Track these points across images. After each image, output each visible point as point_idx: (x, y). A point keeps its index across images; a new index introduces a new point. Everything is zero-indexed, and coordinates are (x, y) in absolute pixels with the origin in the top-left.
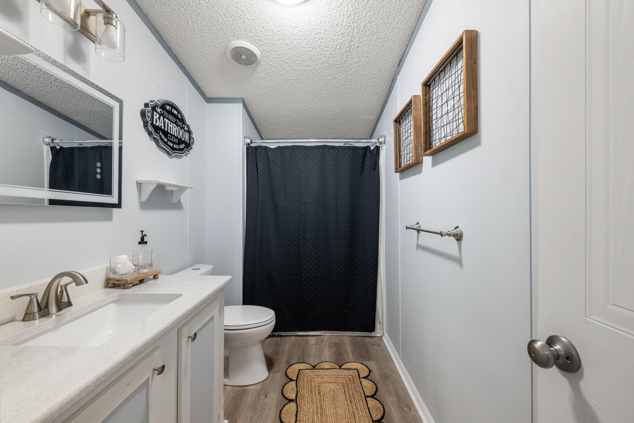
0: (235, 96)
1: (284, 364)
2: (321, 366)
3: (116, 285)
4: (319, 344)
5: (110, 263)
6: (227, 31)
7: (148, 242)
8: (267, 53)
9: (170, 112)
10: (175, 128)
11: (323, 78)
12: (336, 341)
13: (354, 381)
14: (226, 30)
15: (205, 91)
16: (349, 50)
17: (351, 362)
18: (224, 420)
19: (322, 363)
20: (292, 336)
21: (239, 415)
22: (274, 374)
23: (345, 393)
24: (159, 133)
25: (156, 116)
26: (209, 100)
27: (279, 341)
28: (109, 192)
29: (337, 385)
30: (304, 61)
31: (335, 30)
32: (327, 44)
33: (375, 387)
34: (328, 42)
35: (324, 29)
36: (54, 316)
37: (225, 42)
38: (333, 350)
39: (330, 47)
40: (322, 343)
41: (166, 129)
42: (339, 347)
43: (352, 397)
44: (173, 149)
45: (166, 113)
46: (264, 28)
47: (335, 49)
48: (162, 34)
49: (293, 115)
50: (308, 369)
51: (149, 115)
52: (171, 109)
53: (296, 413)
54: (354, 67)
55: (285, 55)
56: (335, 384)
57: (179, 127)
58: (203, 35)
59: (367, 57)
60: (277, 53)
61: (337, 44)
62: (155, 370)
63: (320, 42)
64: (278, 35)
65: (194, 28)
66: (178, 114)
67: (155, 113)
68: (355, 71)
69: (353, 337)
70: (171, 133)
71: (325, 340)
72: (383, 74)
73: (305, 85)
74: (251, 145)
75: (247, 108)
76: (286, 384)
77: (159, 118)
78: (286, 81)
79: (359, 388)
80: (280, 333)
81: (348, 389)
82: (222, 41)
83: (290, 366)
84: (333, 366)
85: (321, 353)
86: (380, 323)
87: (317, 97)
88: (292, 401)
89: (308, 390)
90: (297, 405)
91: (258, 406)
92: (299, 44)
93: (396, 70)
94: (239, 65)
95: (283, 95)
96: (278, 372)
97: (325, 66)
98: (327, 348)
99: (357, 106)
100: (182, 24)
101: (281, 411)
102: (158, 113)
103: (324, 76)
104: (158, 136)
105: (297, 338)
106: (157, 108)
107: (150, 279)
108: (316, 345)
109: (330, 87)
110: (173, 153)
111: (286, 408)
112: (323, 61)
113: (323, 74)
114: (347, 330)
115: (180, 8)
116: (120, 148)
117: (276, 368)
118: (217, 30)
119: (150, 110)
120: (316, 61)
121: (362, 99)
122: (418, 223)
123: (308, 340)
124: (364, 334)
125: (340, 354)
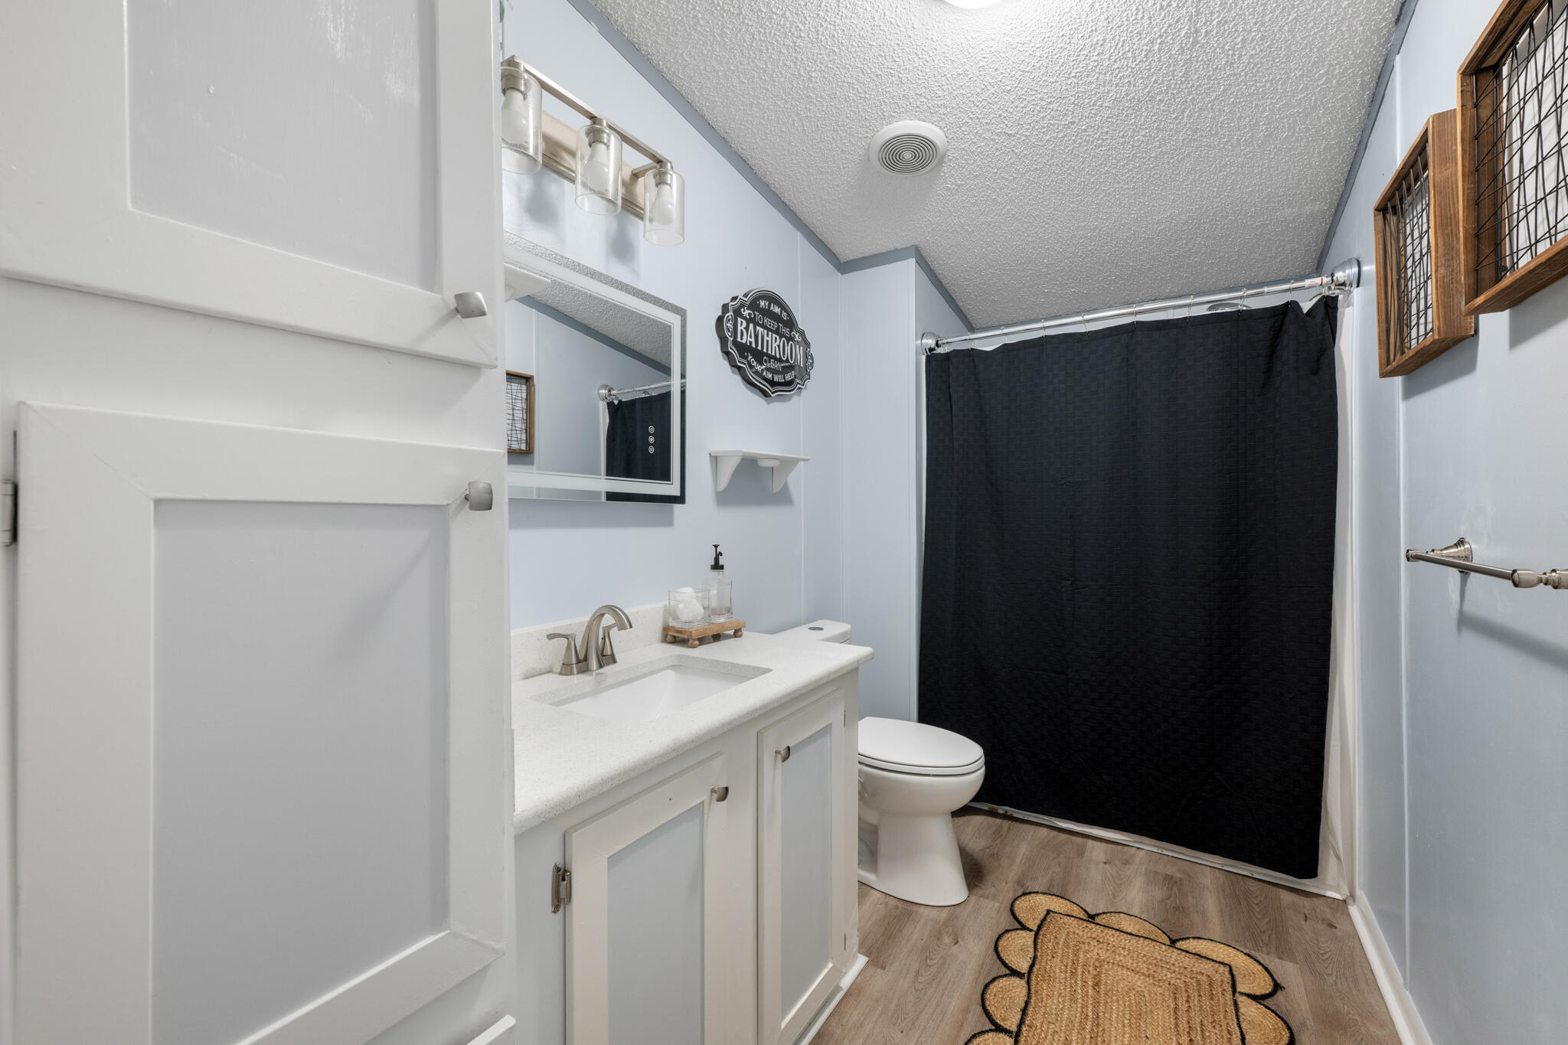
0: (898, 246)
1: (1010, 885)
2: (1113, 920)
3: (677, 639)
4: (1116, 865)
5: (669, 600)
6: (868, 112)
7: (725, 567)
8: (961, 128)
9: (767, 313)
10: (776, 341)
11: (1121, 140)
12: (1170, 870)
13: (1214, 992)
14: (865, 111)
15: (837, 249)
16: (1195, 42)
17: (1211, 940)
18: (859, 955)
19: (1116, 915)
20: (1041, 825)
21: (891, 958)
22: (982, 899)
23: (1175, 1013)
24: (746, 358)
25: (741, 325)
26: (845, 267)
27: (1005, 829)
28: (666, 476)
29: (1155, 984)
30: (1059, 116)
31: (1140, 7)
32: (1119, 52)
33: (1288, 1035)
34: (1122, 46)
35: (1103, 17)
36: (594, 673)
37: (865, 137)
38: (1159, 893)
39: (1130, 54)
40: (1127, 866)
41: (759, 348)
42: (1179, 889)
43: (1196, 1030)
44: (773, 383)
45: (759, 316)
46: (945, 75)
47: (1146, 56)
48: (751, 162)
49: (1045, 258)
50: (1073, 916)
51: (729, 325)
52: (769, 306)
53: (1023, 1005)
54: (1219, 83)
55: (1005, 117)
56: (1147, 979)
57: (783, 339)
58: (821, 138)
59: (1263, 38)
60: (984, 121)
61: (1149, 40)
62: (713, 791)
63: (1099, 54)
64: (982, 78)
65: (804, 130)
66: (781, 313)
67: (739, 320)
68: (1224, 91)
69: (1233, 877)
70: (769, 352)
71: (1137, 860)
72: (1334, 69)
73: (1070, 174)
74: (939, 351)
75: (929, 265)
76: (1007, 931)
77: (747, 328)
78: (1015, 178)
79: (1225, 1018)
80: (1011, 811)
81: (1189, 1007)
82: (860, 136)
83: (1024, 894)
84: (1151, 932)
85: (1118, 890)
86: (1338, 858)
87: (1109, 194)
88: (1018, 976)
89: (1066, 966)
90: (1029, 989)
91: (934, 955)
92: (1039, 79)
93: (1388, 41)
94: (899, 175)
95: (1014, 215)
96: (994, 898)
97: (1123, 109)
98: (1138, 882)
99: (1249, 187)
100: (782, 132)
101: (987, 986)
102: (744, 318)
103: (1123, 137)
104: (745, 364)
105: (1054, 833)
106: (742, 310)
107: (728, 637)
108: (1107, 866)
109: (1145, 158)
110: (773, 393)
111: (1001, 985)
112: (1114, 97)
113: (1120, 132)
114: (1213, 851)
115: (777, 102)
116: (683, 393)
117: (987, 888)
118: (847, 117)
119: (730, 317)
120: (1094, 105)
121: (1264, 164)
122: (1461, 542)
123: (1084, 846)
124: (1276, 878)
125: (1180, 909)
